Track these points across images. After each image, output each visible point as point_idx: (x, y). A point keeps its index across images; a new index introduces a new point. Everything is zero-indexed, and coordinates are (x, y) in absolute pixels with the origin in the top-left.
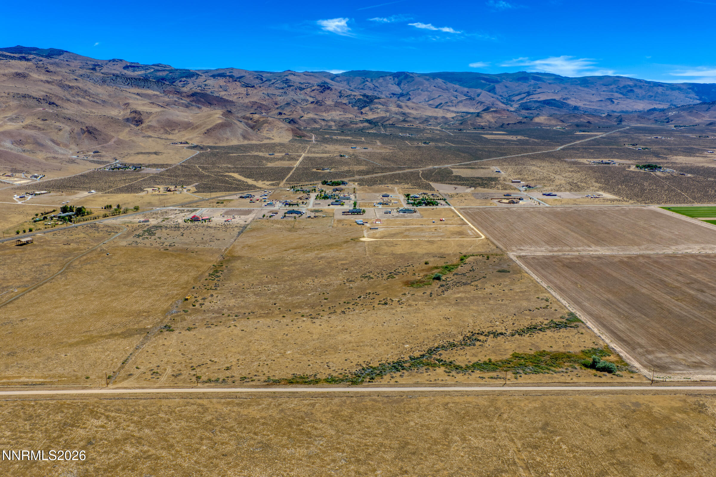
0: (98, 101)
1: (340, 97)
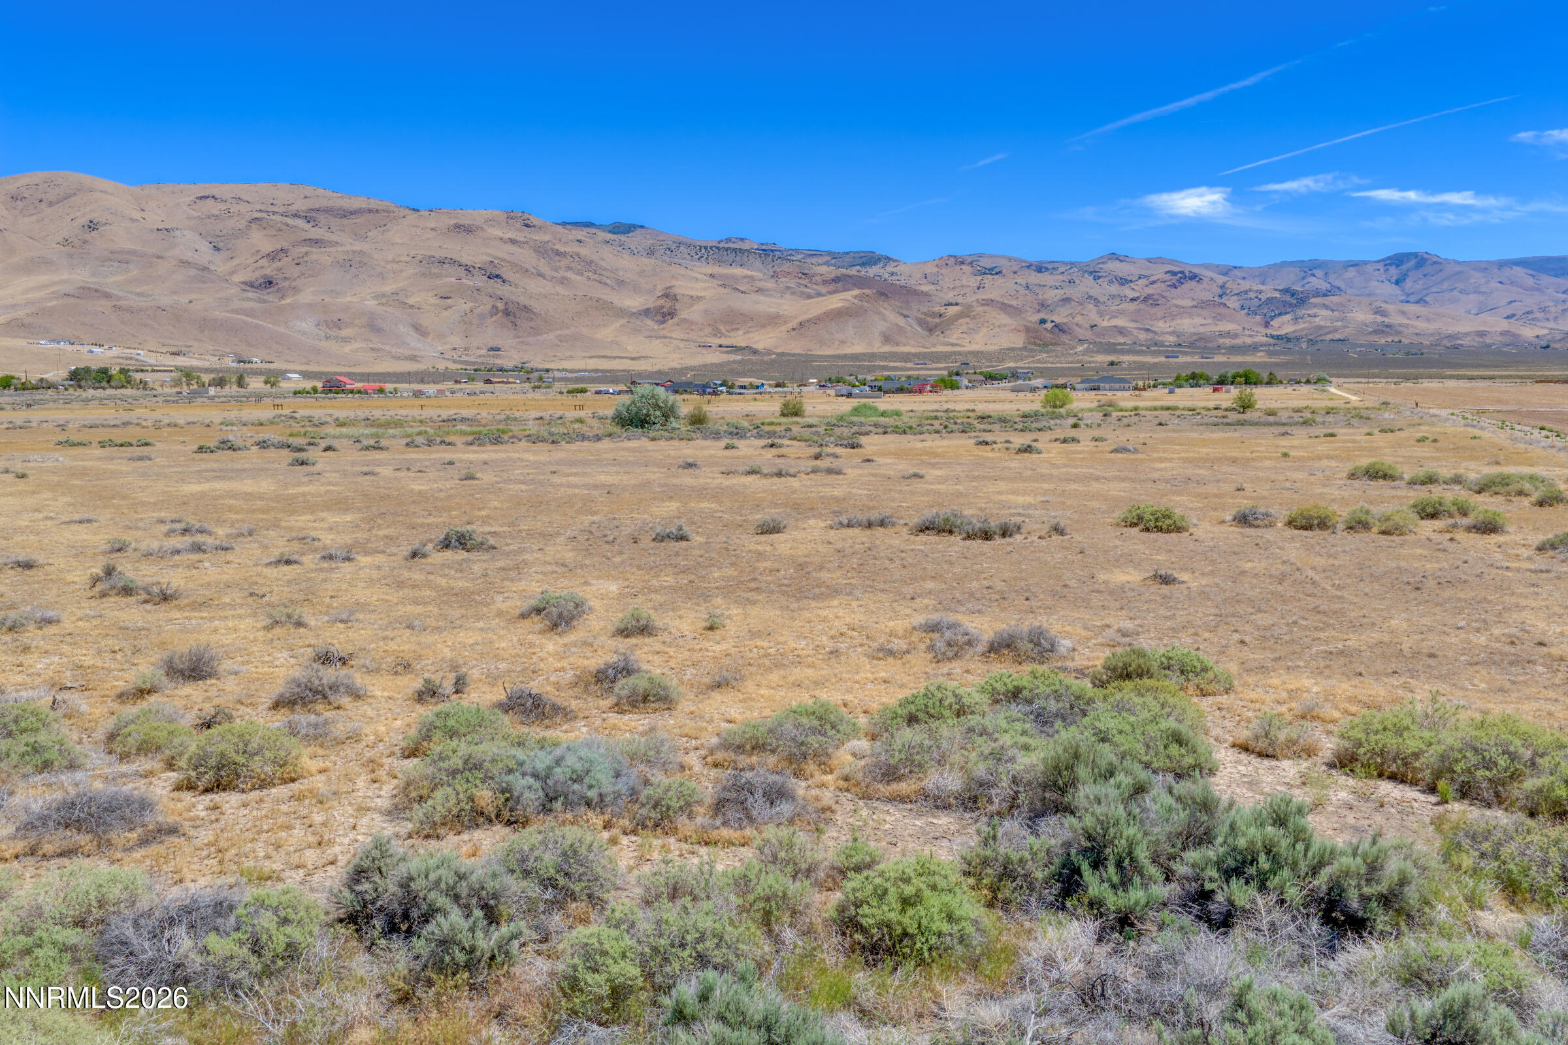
1: (1221, 296)
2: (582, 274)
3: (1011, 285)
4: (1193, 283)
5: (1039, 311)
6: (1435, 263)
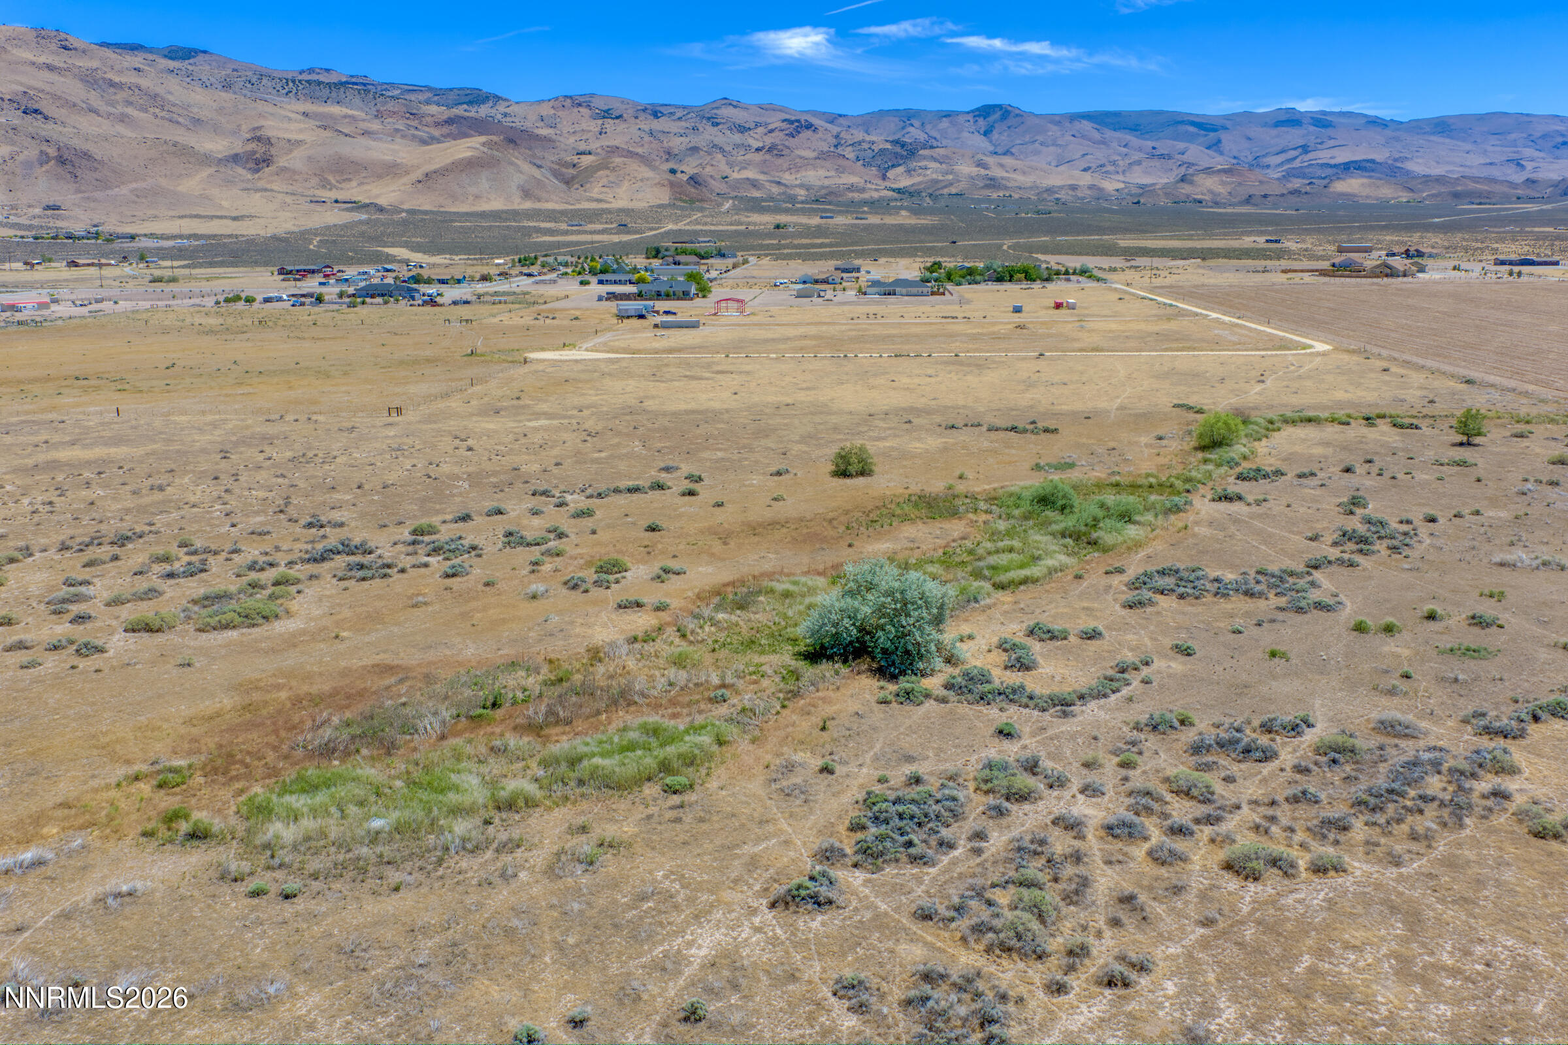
0: (180, 120)
1: (836, 146)
2: (146, 111)
3: (634, 130)
4: (809, 133)
5: (667, 160)
6: (1017, 115)
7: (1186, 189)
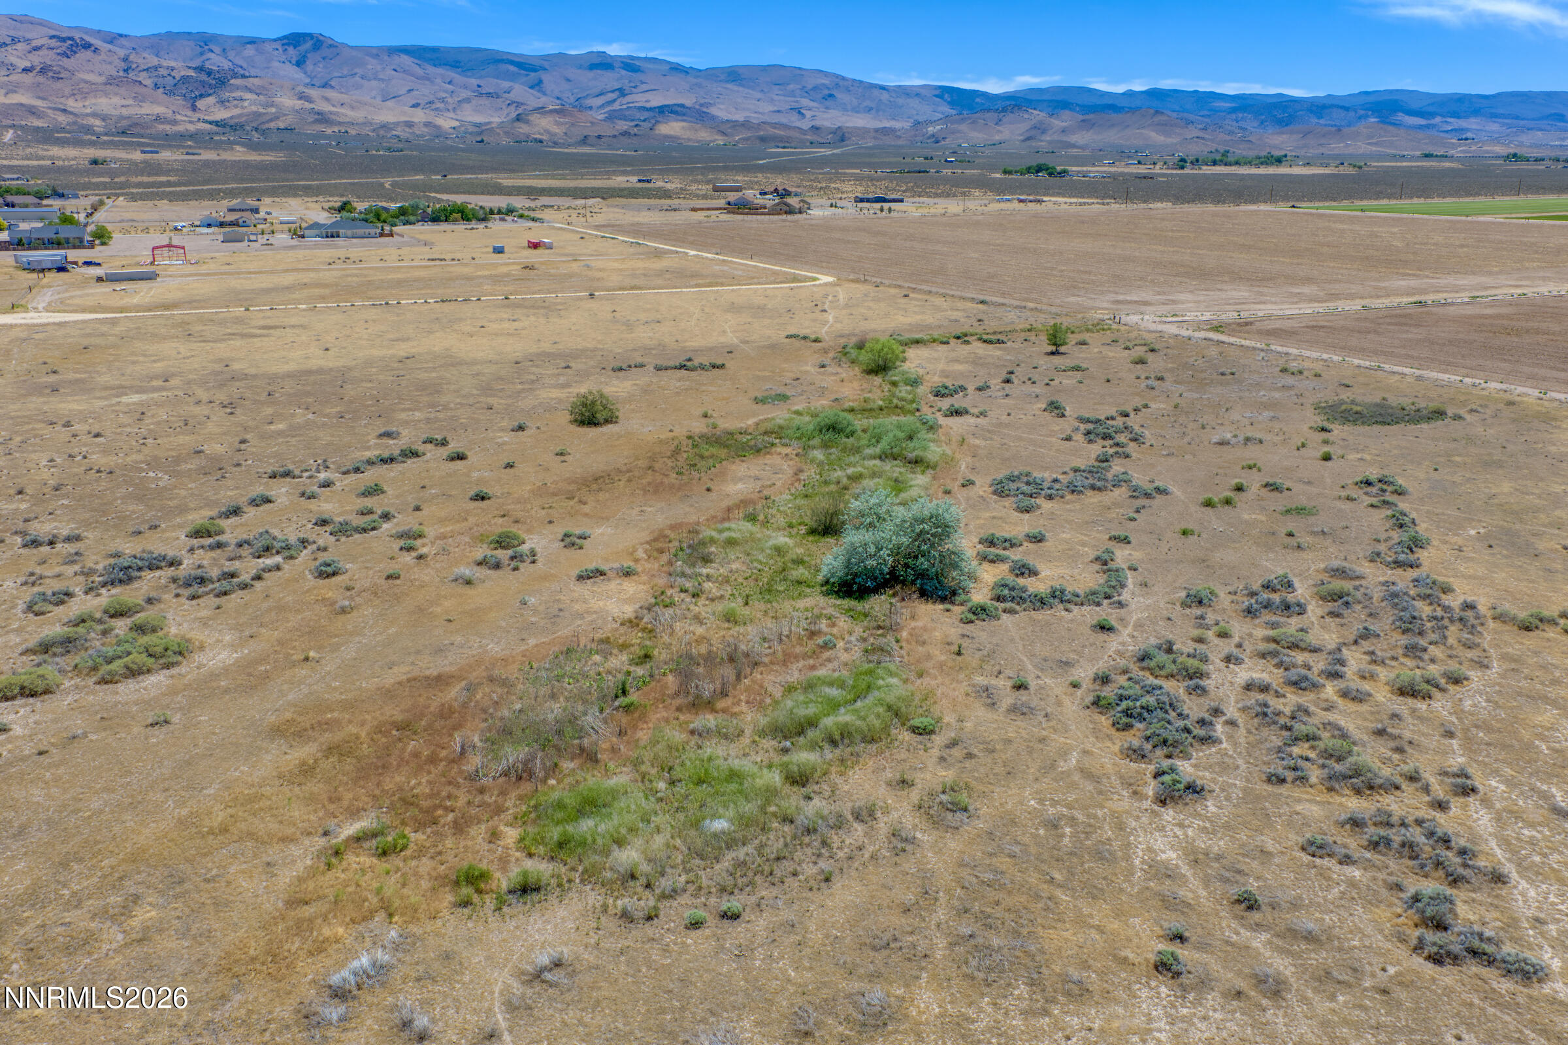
6: (331, 46)
7: (523, 129)
